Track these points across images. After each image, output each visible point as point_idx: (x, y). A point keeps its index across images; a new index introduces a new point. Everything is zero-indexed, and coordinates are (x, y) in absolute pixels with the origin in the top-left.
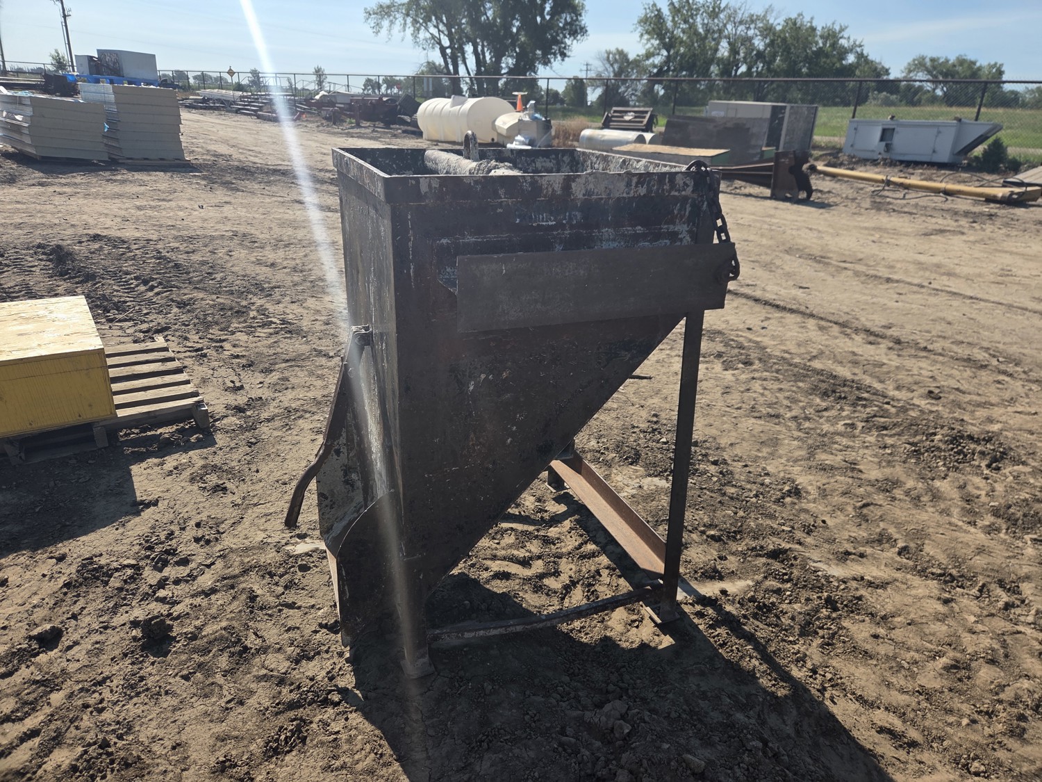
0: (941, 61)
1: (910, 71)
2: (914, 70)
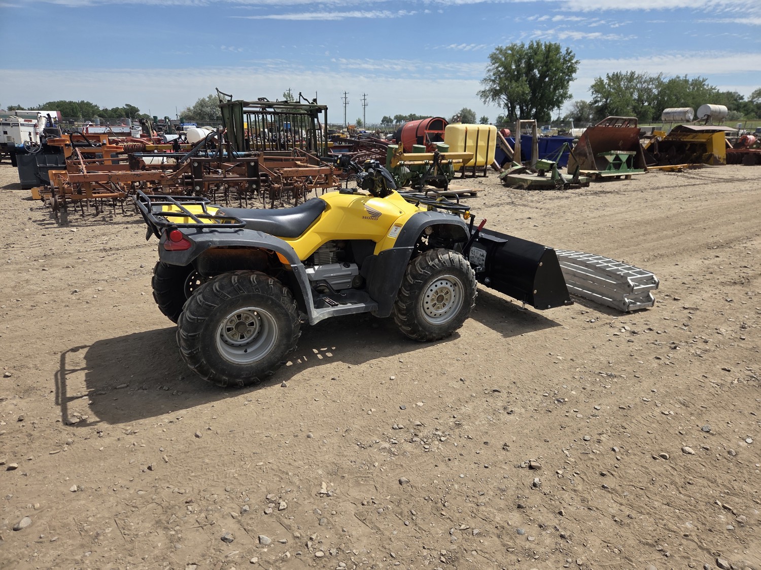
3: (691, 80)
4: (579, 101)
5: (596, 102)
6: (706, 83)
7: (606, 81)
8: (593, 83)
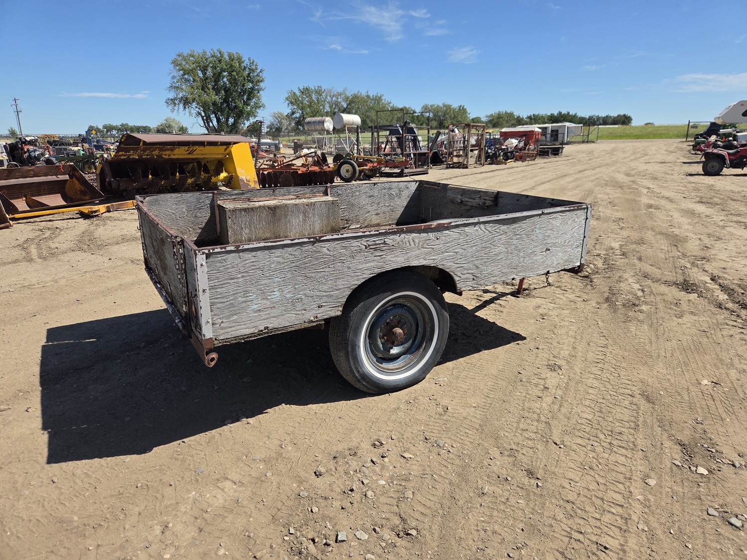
3: (371, 96)
4: (276, 112)
5: (293, 113)
6: (383, 98)
7: (298, 93)
8: (287, 96)
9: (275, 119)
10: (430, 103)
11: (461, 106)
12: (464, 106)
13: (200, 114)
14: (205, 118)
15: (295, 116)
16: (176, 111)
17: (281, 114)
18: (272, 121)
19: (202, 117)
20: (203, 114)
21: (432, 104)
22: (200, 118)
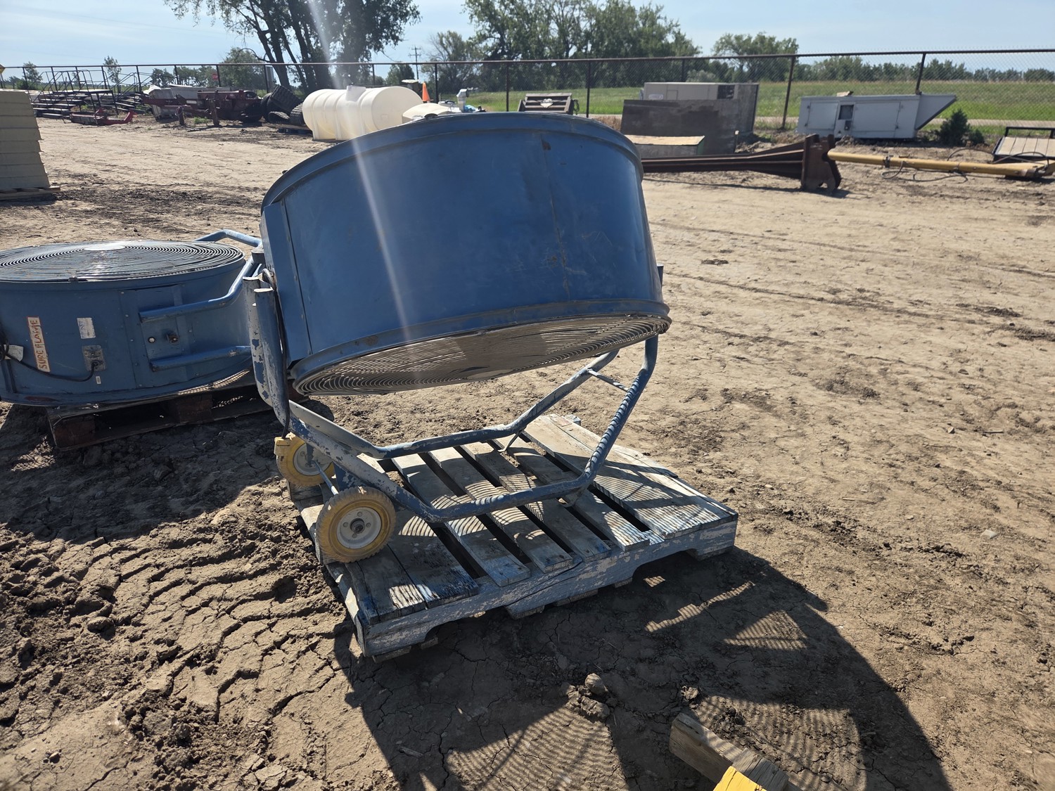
0: (745, 38)
1: (718, 50)
2: (722, 49)
9: (441, 49)
10: (735, 32)
11: (790, 40)
12: (795, 40)
13: (257, 27)
14: (268, 36)
15: (484, 43)
16: (189, 15)
17: (454, 36)
18: (435, 53)
19: (262, 35)
20: (264, 26)
21: (738, 34)
22: (256, 35)
